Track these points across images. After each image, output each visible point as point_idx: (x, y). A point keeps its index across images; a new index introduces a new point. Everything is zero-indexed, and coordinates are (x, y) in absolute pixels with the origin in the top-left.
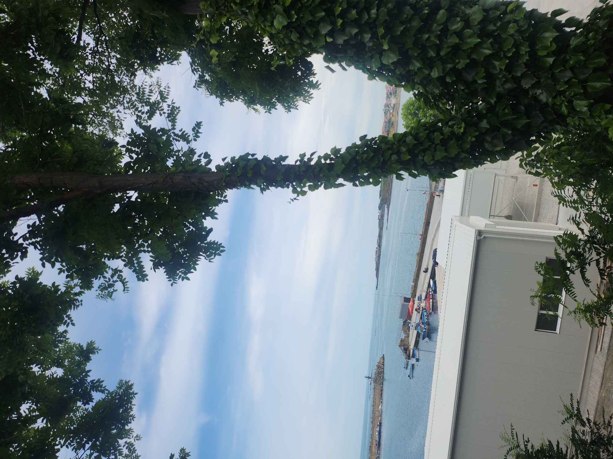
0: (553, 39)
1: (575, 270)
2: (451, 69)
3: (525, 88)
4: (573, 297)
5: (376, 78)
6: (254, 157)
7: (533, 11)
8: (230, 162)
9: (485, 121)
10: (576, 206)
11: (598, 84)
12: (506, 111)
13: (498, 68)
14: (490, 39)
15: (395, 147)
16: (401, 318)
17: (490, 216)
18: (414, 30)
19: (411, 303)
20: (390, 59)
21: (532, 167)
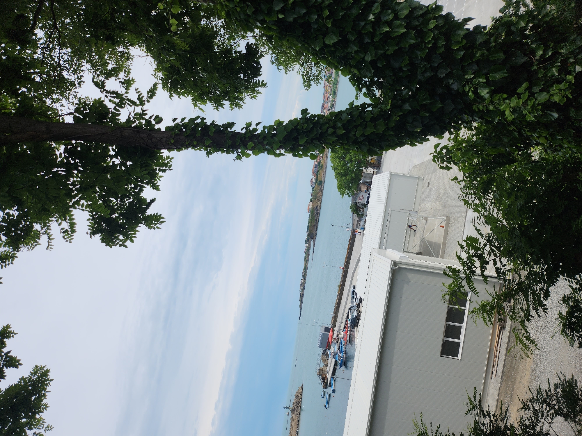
0: (464, 36)
2: (381, 55)
3: (441, 77)
4: (475, 293)
7: (449, 15)
8: (179, 123)
9: (408, 104)
12: (425, 97)
13: (420, 58)
14: (413, 31)
15: (331, 123)
16: (320, 347)
17: (404, 252)
18: (353, 16)
19: (331, 333)
20: (332, 40)
21: (443, 162)
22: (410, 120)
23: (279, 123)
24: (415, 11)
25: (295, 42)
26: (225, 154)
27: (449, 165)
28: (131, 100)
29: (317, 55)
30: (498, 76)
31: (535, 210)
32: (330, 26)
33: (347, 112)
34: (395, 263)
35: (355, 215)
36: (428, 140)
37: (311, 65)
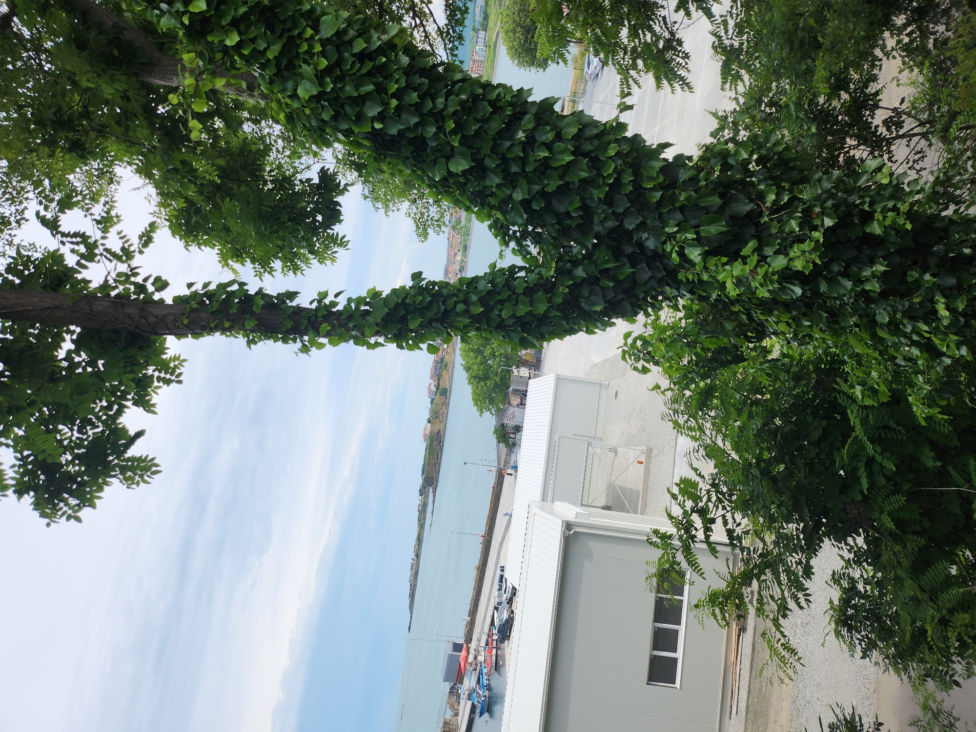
0: (660, 169)
2: (538, 192)
3: (629, 229)
4: (699, 573)
8: (199, 290)
9: (581, 268)
10: (694, 435)
12: (606, 258)
13: (596, 198)
14: (586, 158)
15: (461, 295)
16: (446, 680)
17: (582, 505)
18: (493, 133)
19: (463, 653)
20: (459, 166)
21: (638, 359)
22: (586, 293)
23: (375, 295)
24: (586, 130)
25: (400, 167)
26: (280, 343)
27: (647, 365)
28: (113, 251)
29: (436, 188)
30: (713, 230)
31: (779, 436)
32: (457, 145)
33: (486, 278)
34: (568, 526)
35: (502, 445)
36: (614, 324)
37: (428, 203)
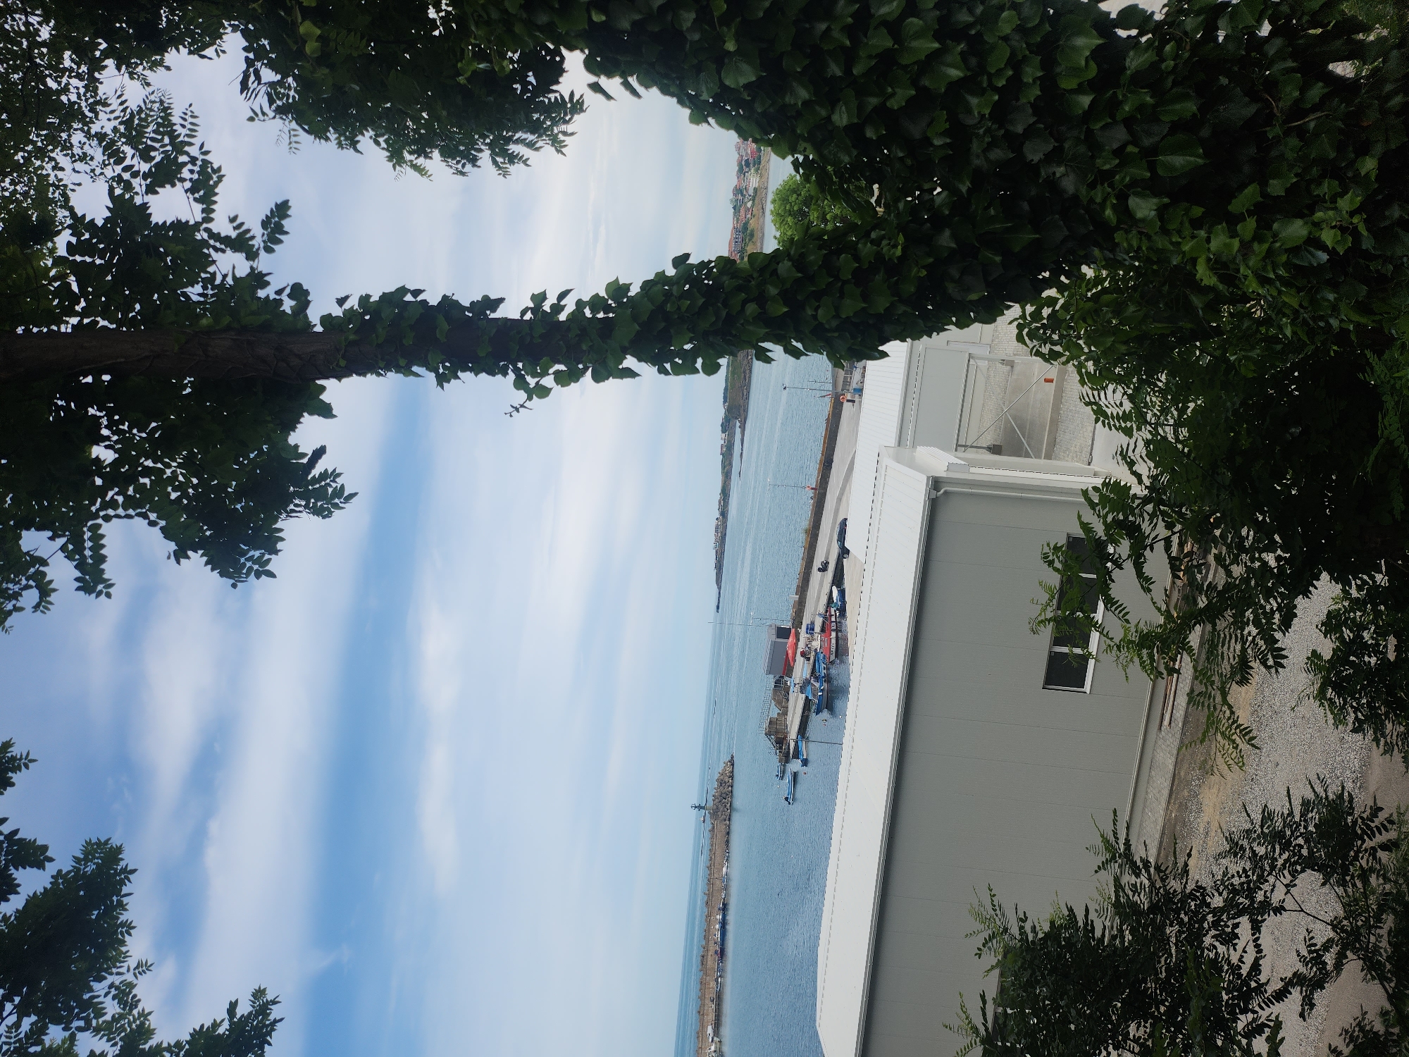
0: (1093, 52)
1: (1124, 561)
2: (875, 109)
3: (1032, 160)
4: (1121, 615)
5: (710, 119)
6: (419, 299)
8: (356, 307)
9: (947, 233)
10: (1129, 426)
11: (1178, 161)
12: (992, 212)
13: (976, 114)
14: (959, 44)
16: (769, 672)
17: (958, 447)
19: (791, 640)
20: (740, 77)
23: (618, 290)
28: (223, 235)
30: (1179, 163)
34: (936, 483)
